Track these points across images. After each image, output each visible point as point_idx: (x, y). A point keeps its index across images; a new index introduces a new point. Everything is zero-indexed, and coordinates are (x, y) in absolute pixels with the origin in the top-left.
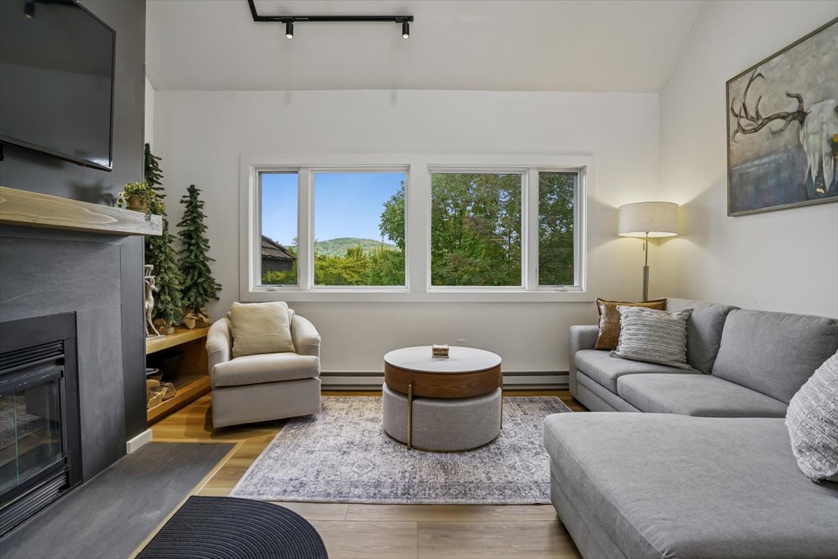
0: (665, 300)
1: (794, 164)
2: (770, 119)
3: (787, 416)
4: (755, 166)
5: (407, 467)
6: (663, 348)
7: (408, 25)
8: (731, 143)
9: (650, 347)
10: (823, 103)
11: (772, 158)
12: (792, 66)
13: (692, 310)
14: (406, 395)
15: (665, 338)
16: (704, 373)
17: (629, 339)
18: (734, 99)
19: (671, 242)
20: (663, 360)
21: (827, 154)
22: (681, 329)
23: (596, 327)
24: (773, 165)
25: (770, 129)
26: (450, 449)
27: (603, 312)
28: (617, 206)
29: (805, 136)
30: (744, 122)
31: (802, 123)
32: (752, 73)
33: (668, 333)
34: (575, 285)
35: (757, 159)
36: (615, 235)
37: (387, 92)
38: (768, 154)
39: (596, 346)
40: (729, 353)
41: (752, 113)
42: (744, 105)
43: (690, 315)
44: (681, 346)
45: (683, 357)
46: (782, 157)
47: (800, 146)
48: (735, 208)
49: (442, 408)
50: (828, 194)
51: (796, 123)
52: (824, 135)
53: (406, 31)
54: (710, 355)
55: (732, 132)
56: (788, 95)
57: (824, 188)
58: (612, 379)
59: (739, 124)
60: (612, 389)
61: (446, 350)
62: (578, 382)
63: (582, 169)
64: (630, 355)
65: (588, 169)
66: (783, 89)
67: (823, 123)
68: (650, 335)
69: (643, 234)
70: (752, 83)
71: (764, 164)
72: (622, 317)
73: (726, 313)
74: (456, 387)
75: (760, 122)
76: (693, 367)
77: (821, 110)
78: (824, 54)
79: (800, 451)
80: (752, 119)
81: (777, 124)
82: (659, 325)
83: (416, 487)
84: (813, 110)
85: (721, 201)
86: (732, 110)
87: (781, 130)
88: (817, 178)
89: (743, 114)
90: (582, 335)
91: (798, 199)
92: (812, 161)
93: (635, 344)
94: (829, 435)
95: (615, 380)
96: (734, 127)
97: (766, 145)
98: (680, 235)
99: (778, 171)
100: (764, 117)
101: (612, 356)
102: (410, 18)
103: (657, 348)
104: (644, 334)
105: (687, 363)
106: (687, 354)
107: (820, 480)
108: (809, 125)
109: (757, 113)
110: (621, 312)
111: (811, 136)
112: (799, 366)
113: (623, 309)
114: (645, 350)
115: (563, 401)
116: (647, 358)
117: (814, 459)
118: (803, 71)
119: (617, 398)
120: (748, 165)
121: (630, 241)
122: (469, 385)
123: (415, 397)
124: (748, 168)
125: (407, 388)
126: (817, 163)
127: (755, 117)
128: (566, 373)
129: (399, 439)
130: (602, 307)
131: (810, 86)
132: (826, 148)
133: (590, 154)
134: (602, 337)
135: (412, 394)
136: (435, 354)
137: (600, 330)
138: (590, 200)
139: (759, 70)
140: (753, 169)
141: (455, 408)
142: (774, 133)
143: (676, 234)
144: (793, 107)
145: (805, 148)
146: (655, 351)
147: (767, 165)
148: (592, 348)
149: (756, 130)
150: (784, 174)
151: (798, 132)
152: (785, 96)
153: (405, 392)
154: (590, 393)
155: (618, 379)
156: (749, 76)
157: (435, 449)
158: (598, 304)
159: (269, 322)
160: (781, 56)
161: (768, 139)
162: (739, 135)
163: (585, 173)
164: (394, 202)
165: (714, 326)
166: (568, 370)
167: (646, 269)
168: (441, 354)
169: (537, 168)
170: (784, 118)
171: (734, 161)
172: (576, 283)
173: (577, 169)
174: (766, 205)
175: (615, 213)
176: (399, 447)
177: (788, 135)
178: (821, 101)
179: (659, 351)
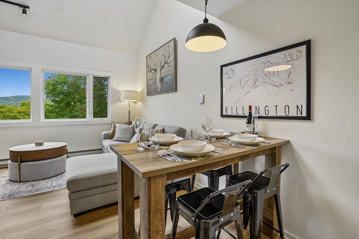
0: (132, 121)
1: (155, 83)
7: (26, 10)
8: (147, 74)
9: (122, 136)
12: (155, 57)
14: (17, 162)
15: (126, 133)
17: (117, 134)
18: (147, 62)
20: (125, 140)
23: (110, 132)
25: (152, 72)
26: (38, 179)
27: (113, 126)
29: (157, 76)
32: (150, 55)
33: (128, 132)
35: (150, 80)
36: (120, 100)
38: (152, 79)
39: (108, 138)
42: (149, 64)
44: (131, 135)
46: (154, 80)
47: (156, 78)
48: (147, 94)
49: (34, 164)
50: (160, 92)
51: (155, 72)
53: (24, 12)
55: (147, 71)
57: (159, 90)
58: (107, 147)
59: (148, 69)
60: (106, 149)
61: (43, 143)
65: (111, 77)
66: (154, 62)
67: (159, 73)
68: (122, 133)
70: (150, 59)
72: (117, 128)
74: (41, 155)
77: (158, 70)
78: (158, 56)
80: (150, 69)
86: (147, 65)
88: (158, 87)
89: (149, 67)
90: (105, 135)
91: (156, 93)
93: (119, 136)
97: (152, 77)
100: (152, 69)
101: (112, 141)
102: (28, 7)
104: (120, 132)
113: (117, 125)
116: (121, 140)
118: (156, 59)
121: (125, 103)
122: (47, 154)
123: (22, 162)
125: (18, 159)
126: (158, 84)
129: (15, 180)
131: (157, 63)
132: (159, 80)
133: (112, 72)
134: (111, 135)
135: (20, 160)
136: (36, 145)
138: (112, 88)
140: (150, 83)
141: (41, 163)
143: (138, 101)
144: (155, 68)
146: (122, 137)
147: (152, 82)
149: (150, 72)
150: (154, 85)
151: (156, 74)
152: (154, 64)
153: (17, 160)
157: (32, 180)
158: (112, 124)
160: (153, 53)
161: (152, 75)
164: (49, 79)
167: (129, 112)
168: (39, 144)
169: (92, 75)
171: (147, 80)
172: (108, 117)
174: (152, 94)
175: (119, 92)
178: (158, 67)
179: (124, 137)
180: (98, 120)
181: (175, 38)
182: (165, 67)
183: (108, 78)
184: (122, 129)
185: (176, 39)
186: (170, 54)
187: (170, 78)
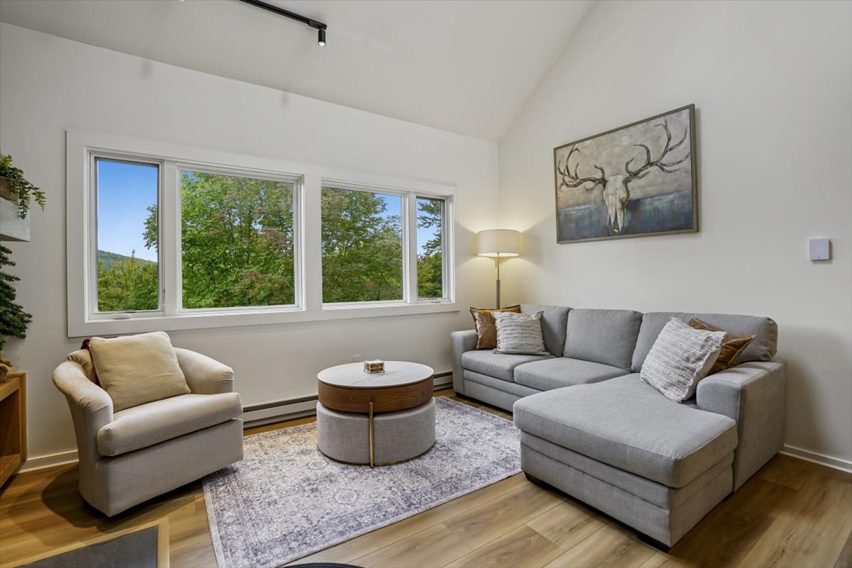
0: (519, 306)
1: (600, 212)
2: (585, 180)
3: (642, 371)
4: (576, 210)
5: (387, 482)
6: (532, 342)
8: (558, 192)
9: (524, 342)
10: (617, 176)
11: (587, 206)
12: (597, 149)
13: (543, 312)
14: (366, 414)
15: (532, 334)
16: (558, 357)
17: (507, 338)
18: (560, 162)
19: (511, 261)
20: (533, 351)
21: (619, 209)
22: (538, 326)
23: (473, 331)
24: (587, 211)
25: (585, 187)
26: (410, 457)
27: (477, 318)
28: (476, 232)
29: (606, 195)
30: (567, 179)
31: (604, 186)
32: (572, 146)
33: (534, 331)
34: (444, 297)
35: (576, 206)
36: (476, 255)
37: (279, 93)
38: (585, 204)
39: (478, 347)
40: (574, 339)
41: (573, 174)
42: (567, 167)
43: (542, 316)
45: (542, 347)
46: (593, 207)
47: (603, 201)
48: (562, 238)
49: (404, 418)
50: (621, 234)
51: (601, 186)
52: (618, 196)
53: (323, 39)
54: (561, 343)
55: (558, 184)
56: (596, 167)
57: (618, 230)
58: (509, 370)
59: (563, 179)
60: (508, 378)
61: (382, 365)
62: (464, 379)
63: (450, 198)
64: (511, 350)
65: (454, 198)
66: (593, 163)
67: (616, 189)
68: (522, 333)
69: (495, 255)
70: (572, 154)
71: (581, 210)
72: (497, 322)
73: (567, 313)
74: (412, 397)
75: (578, 181)
76: (551, 354)
77: (615, 181)
78: (616, 147)
79: (665, 388)
80: (572, 178)
81: (589, 184)
82: (527, 324)
83: (413, 496)
84: (610, 179)
85: (553, 233)
86: (559, 169)
87: (592, 189)
88: (614, 223)
89: (566, 173)
90: (465, 339)
91: (603, 235)
92: (611, 212)
93: (513, 342)
94: (679, 375)
95: (512, 371)
96: (560, 181)
97: (582, 197)
98: (521, 255)
99: (590, 215)
100: (581, 178)
101: (493, 353)
102: (324, 26)
103: (529, 342)
104: (518, 333)
105: (547, 350)
106: (545, 344)
107: (682, 401)
108: (609, 188)
109: (576, 174)
110: (496, 317)
111: (610, 196)
112: (622, 343)
113: (497, 315)
114: (521, 345)
115: (451, 398)
116: (523, 351)
117: (674, 390)
118: (604, 154)
119: (514, 384)
120: (571, 209)
123: (375, 414)
124: (571, 211)
125: (369, 406)
126: (614, 214)
127: (575, 176)
128: (450, 374)
129: (358, 462)
130: (476, 315)
131: (609, 164)
132: (619, 205)
134: (481, 339)
135: (373, 411)
136: (369, 370)
137: (479, 333)
138: (457, 226)
139: (577, 146)
140: (574, 212)
142: (587, 190)
143: (517, 255)
144: (598, 175)
145: (607, 203)
147: (583, 211)
148: (474, 349)
149: (575, 186)
150: (595, 218)
151: (602, 192)
152: (593, 167)
154: (481, 386)
155: (515, 369)
156: (569, 148)
157: (398, 460)
158: (472, 312)
159: (153, 358)
160: (591, 140)
161: (584, 193)
162: (564, 187)
163: (452, 201)
165: (561, 322)
166: (451, 370)
167: (498, 282)
168: (376, 369)
169: (416, 193)
170: (593, 181)
171: (560, 205)
173: (445, 196)
174: (584, 237)
175: (475, 237)
176: (360, 469)
177: (596, 192)
178: (616, 174)
179: (530, 344)
180: (428, 303)
181: (693, 105)
182: (647, 173)
183: (444, 201)
184: (518, 324)
185: (696, 107)
186: (672, 144)
187: (672, 202)
